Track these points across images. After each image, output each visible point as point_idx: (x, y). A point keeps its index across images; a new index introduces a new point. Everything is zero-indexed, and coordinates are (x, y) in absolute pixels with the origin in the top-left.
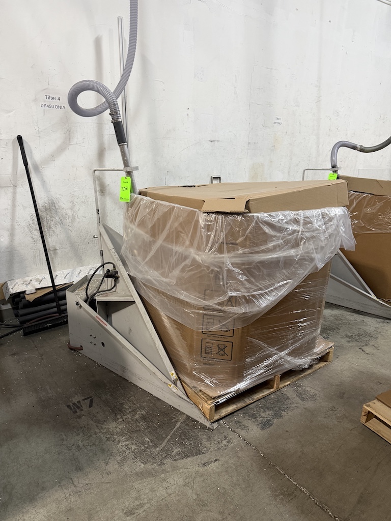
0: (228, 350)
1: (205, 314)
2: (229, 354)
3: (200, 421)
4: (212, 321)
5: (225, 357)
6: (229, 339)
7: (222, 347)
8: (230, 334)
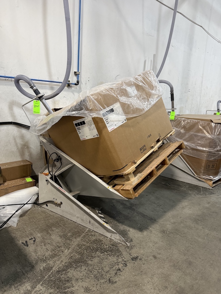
0: (215, 166)
1: (209, 155)
2: (215, 168)
3: (208, 187)
4: (211, 157)
5: (214, 168)
6: (216, 163)
7: (213, 165)
8: (216, 161)
